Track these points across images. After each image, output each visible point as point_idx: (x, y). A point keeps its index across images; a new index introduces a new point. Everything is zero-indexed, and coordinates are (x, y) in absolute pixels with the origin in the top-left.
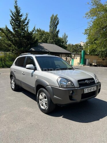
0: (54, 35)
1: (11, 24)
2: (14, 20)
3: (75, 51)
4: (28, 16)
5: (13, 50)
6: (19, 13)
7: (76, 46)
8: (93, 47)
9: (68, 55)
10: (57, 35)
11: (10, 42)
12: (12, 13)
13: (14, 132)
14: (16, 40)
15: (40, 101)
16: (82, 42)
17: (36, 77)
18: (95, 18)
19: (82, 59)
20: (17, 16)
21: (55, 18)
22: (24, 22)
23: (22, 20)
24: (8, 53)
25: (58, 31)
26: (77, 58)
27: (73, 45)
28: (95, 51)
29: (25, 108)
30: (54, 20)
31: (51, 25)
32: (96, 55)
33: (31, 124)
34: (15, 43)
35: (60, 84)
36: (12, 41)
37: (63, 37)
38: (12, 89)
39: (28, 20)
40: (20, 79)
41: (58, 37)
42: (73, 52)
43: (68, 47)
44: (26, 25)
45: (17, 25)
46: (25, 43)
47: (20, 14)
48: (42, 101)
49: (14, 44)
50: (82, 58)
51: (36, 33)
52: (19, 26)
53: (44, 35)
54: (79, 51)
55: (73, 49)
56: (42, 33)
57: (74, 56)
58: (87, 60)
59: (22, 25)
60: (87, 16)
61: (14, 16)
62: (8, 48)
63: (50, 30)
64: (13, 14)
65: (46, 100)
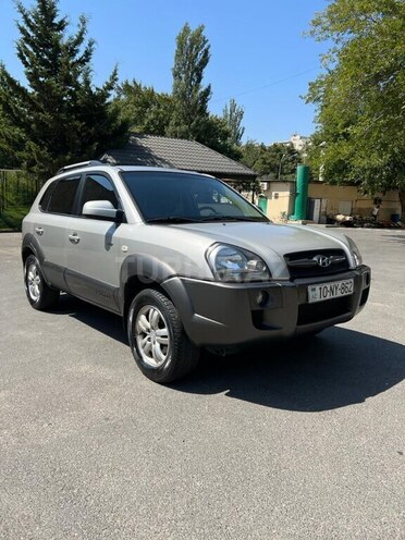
0: (189, 106)
1: (21, 56)
2: (32, 45)
3: (272, 170)
4: (88, 27)
5: (32, 163)
6: (53, 16)
7: (277, 149)
8: (339, 153)
9: (244, 182)
10: (202, 108)
11: (17, 130)
12: (25, 17)
13: (40, 447)
14: (43, 123)
15: (139, 338)
16: (298, 137)
17: (125, 248)
18: (348, 37)
19: (298, 200)
20: (45, 29)
21: (193, 42)
22: (72, 50)
23: (64, 41)
24: (12, 173)
25: (208, 91)
26: (281, 194)
27: (263, 147)
28: (345, 167)
29: (83, 369)
30: (191, 47)
31: (180, 69)
32: (351, 183)
33: (107, 419)
34: (41, 134)
35: (218, 269)
36: (26, 126)
37: (226, 116)
38: (32, 302)
39: (90, 45)
40: (63, 264)
41: (207, 115)
42: (265, 173)
43: (245, 154)
44: (81, 62)
45: (44, 63)
46: (79, 134)
47: (56, 21)
48: (149, 340)
49: (34, 139)
50: (297, 194)
51: (123, 97)
52: (53, 67)
53: (154, 108)
54: (285, 171)
55: (264, 163)
56: (144, 99)
57: (269, 188)
58: (317, 202)
59: (67, 64)
60: (319, 28)
61: (32, 28)
62: (13, 154)
63: (176, 86)
64: (30, 17)
65: (165, 331)
